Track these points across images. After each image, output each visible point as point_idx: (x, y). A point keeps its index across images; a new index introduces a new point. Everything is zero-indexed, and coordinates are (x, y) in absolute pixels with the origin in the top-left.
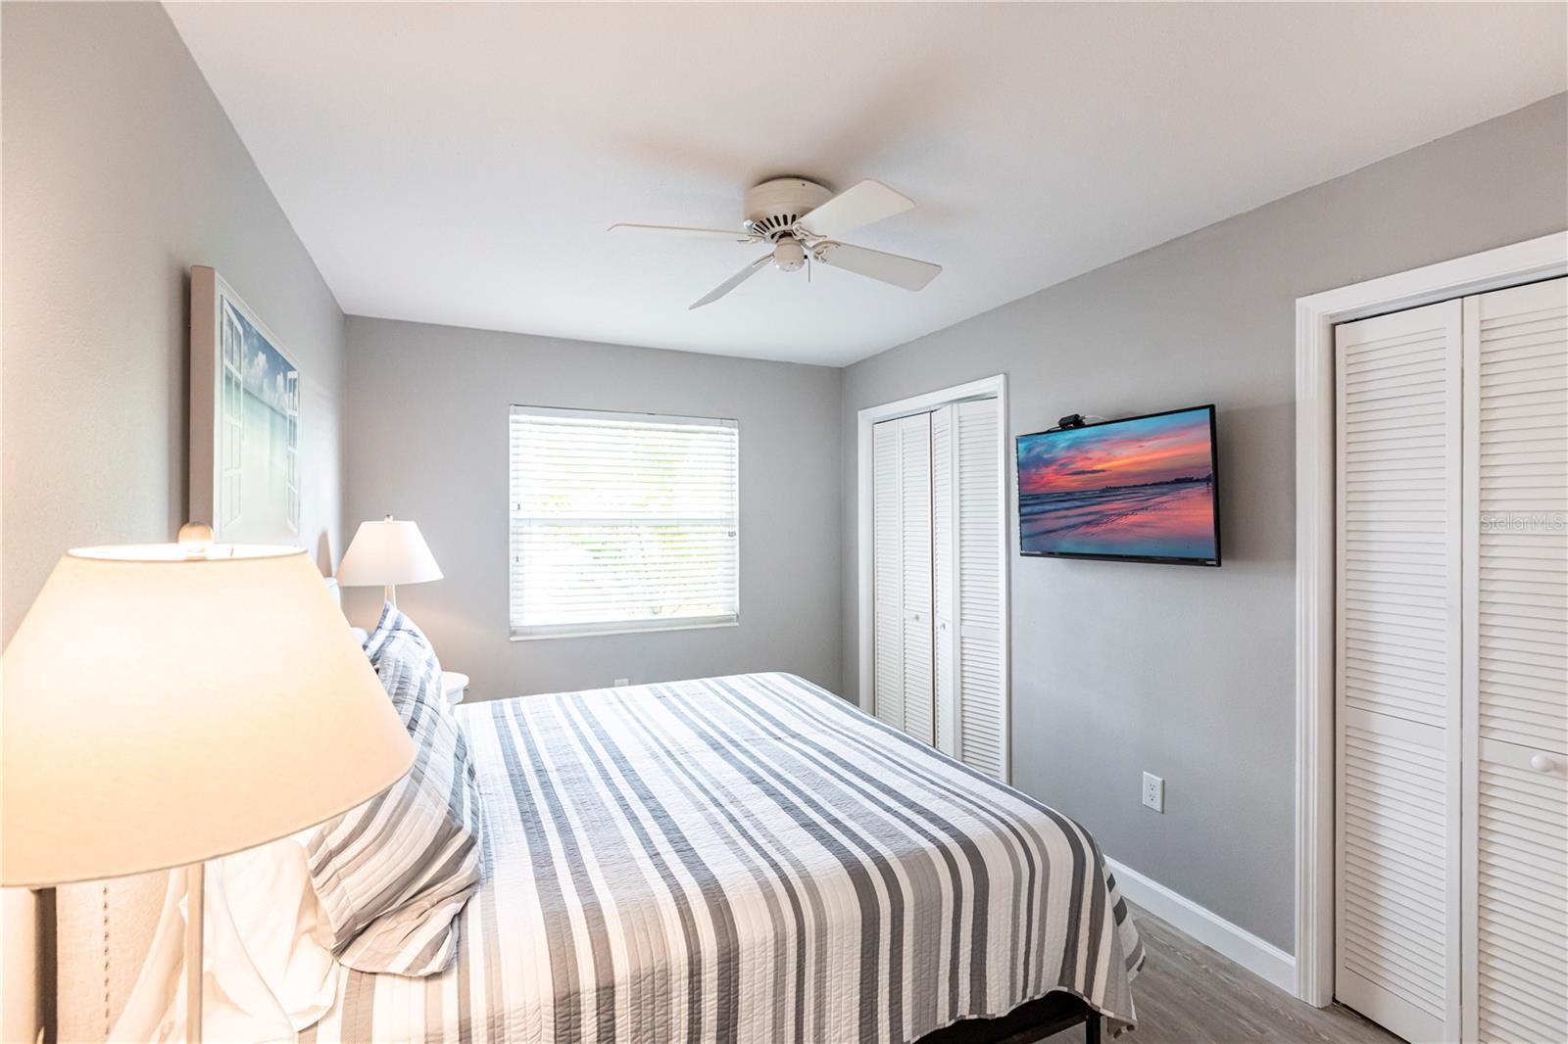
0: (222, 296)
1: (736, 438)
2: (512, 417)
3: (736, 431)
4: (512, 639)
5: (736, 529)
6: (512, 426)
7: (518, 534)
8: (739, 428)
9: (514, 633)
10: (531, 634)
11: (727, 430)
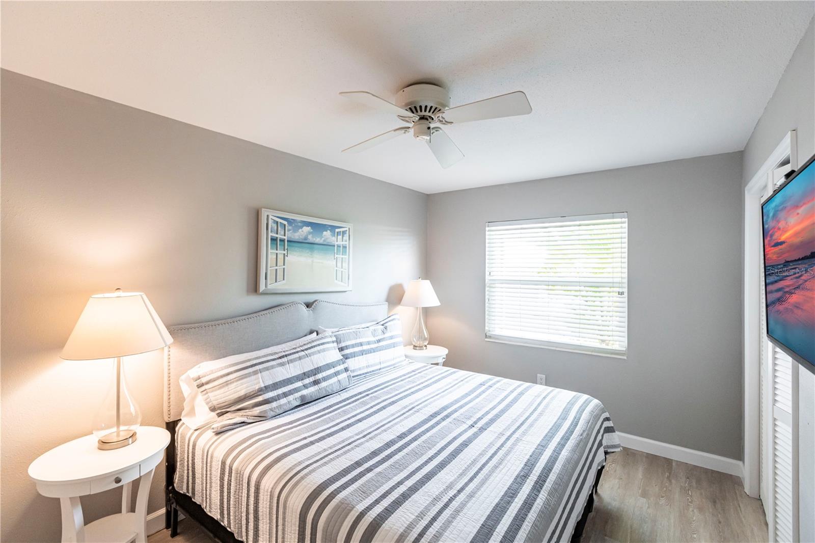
0: (268, 216)
1: (626, 225)
2: (487, 229)
3: (626, 220)
4: (486, 340)
5: (625, 290)
6: (487, 233)
7: (490, 287)
8: (628, 217)
9: (486, 337)
10: (497, 339)
11: (619, 220)
